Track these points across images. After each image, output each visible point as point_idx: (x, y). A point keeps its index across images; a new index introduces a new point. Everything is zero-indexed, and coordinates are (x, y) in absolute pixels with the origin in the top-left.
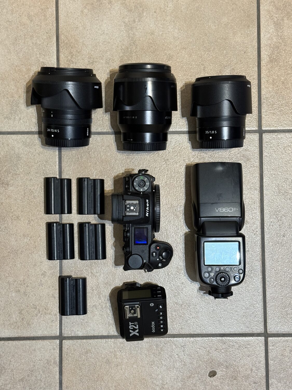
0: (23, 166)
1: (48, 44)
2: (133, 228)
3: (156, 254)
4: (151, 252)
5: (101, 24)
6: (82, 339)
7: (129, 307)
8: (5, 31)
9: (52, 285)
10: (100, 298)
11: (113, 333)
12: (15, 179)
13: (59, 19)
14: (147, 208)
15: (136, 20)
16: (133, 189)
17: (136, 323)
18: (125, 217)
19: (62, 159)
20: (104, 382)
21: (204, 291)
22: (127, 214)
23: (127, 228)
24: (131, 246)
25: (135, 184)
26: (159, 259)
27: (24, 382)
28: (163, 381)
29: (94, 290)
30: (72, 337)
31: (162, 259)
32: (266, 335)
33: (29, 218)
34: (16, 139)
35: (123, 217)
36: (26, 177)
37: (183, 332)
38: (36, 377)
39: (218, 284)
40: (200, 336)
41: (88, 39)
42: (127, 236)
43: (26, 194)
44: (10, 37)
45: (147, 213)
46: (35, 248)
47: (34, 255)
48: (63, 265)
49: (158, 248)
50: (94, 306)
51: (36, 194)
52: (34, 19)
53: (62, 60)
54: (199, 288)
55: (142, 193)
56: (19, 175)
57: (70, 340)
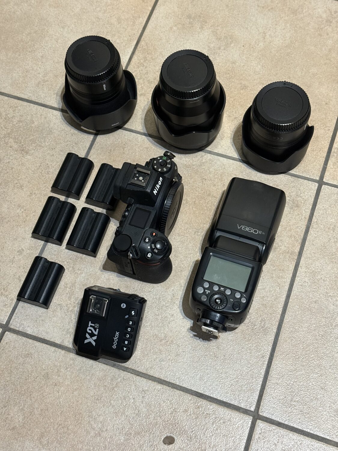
0: (50, 140)
1: (126, 45)
2: (135, 207)
3: (149, 240)
4: (145, 236)
5: (185, 42)
6: (28, 338)
8: (91, 24)
9: (24, 266)
10: (70, 298)
11: (67, 344)
12: (37, 150)
14: (158, 186)
15: (222, 48)
17: (97, 326)
18: (129, 184)
19: (94, 146)
20: (31, 400)
22: (133, 182)
25: (155, 162)
26: (151, 247)
28: (103, 425)
29: (67, 287)
30: (19, 331)
31: (154, 249)
32: (256, 416)
33: (33, 191)
34: (56, 115)
36: (49, 151)
37: (151, 373)
39: (210, 305)
40: (170, 385)
43: (41, 167)
45: (155, 190)
46: (24, 222)
47: (20, 229)
48: (45, 249)
49: (154, 234)
50: (59, 305)
51: (51, 170)
52: (122, 23)
54: (191, 327)
56: (43, 147)
57: (14, 333)
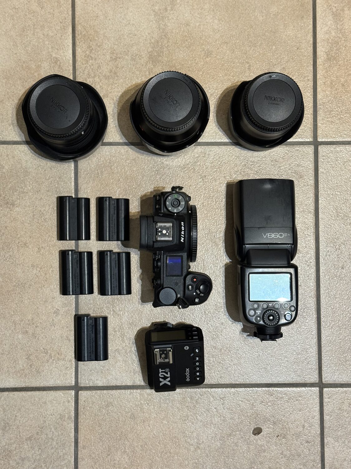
0: (31, 183)
1: (62, 36)
2: (165, 256)
3: (192, 288)
4: (187, 284)
5: (126, 12)
6: (102, 390)
7: (160, 351)
8: (10, 19)
9: (66, 325)
10: (123, 341)
11: (139, 383)
12: (22, 199)
13: (76, 6)
14: (183, 233)
15: (168, 9)
16: (165, 209)
17: (167, 370)
18: (155, 242)
19: (79, 175)
20: (128, 441)
21: (248, 333)
22: (159, 239)
23: (157, 257)
24: (162, 278)
25: (167, 203)
26: (196, 293)
27: (33, 441)
28: (198, 439)
29: (116, 331)
30: (90, 387)
31: (200, 294)
32: (321, 385)
33: (39, 246)
34: (23, 150)
35: (154, 242)
36: (35, 196)
37: (222, 382)
38: (47, 434)
39: (266, 324)
40: (242, 386)
41: (111, 30)
42: (157, 265)
43: (35, 216)
44: (16, 27)
45: (182, 238)
46: (46, 281)
47: (44, 289)
48: (79, 302)
49: (195, 280)
50: (116, 350)
51: (47, 217)
52: (46, 6)
53: (79, 55)
54: (242, 329)
55: (175, 214)
56: (27, 193)
57: (87, 390)
